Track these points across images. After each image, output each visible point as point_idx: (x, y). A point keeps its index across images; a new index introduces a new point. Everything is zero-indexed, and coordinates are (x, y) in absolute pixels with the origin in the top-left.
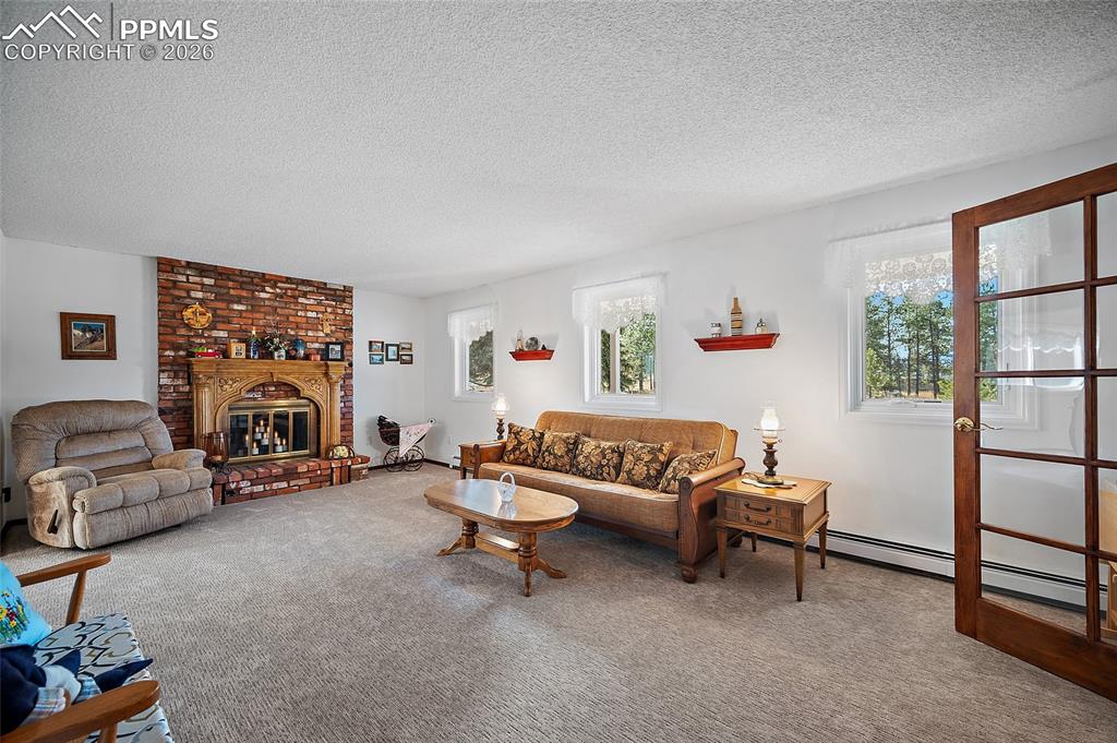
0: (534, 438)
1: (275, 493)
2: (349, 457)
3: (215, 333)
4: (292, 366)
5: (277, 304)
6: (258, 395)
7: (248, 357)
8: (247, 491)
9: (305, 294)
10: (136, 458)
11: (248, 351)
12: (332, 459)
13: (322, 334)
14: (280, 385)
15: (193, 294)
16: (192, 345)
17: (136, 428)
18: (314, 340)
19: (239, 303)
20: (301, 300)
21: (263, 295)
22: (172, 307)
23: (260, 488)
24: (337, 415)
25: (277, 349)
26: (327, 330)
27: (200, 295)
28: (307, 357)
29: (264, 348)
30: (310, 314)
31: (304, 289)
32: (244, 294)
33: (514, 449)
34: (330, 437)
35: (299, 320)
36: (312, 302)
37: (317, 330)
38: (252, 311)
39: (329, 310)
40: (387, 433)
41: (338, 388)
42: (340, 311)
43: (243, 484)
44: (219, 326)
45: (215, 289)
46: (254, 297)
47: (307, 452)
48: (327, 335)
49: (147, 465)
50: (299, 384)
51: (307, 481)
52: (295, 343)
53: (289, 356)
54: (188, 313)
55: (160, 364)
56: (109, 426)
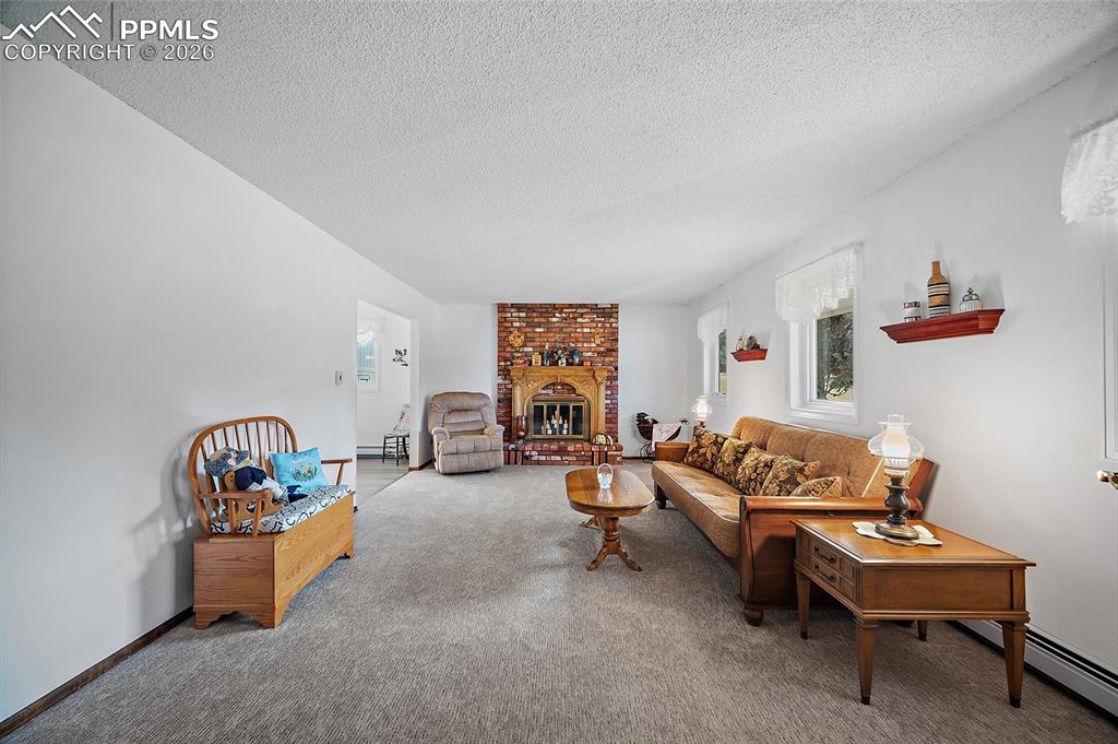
0: (715, 443)
1: (553, 463)
2: (607, 445)
3: (526, 349)
4: (570, 371)
5: (563, 325)
6: (550, 392)
7: (543, 365)
8: (536, 458)
9: (582, 316)
10: (476, 427)
11: (543, 360)
12: (595, 444)
13: (593, 345)
14: (564, 385)
15: (514, 324)
16: (513, 358)
17: (479, 409)
18: (589, 349)
19: (539, 327)
20: (579, 320)
21: (554, 320)
22: (504, 334)
23: (543, 458)
24: (603, 410)
25: (559, 358)
26: (598, 342)
27: (518, 324)
28: (581, 364)
29: (551, 358)
30: (585, 330)
31: (582, 311)
32: (543, 320)
33: (694, 451)
34: (596, 427)
35: (577, 335)
36: (587, 320)
37: (590, 342)
38: (547, 332)
39: (600, 325)
40: (644, 428)
41: (603, 388)
42: (608, 325)
43: (534, 453)
44: (529, 344)
45: (526, 320)
46: (549, 322)
47: (582, 437)
48: (598, 345)
49: (481, 432)
50: (576, 385)
51: (575, 459)
52: (572, 354)
53: (568, 364)
54: (511, 338)
55: (499, 370)
56: (466, 408)
